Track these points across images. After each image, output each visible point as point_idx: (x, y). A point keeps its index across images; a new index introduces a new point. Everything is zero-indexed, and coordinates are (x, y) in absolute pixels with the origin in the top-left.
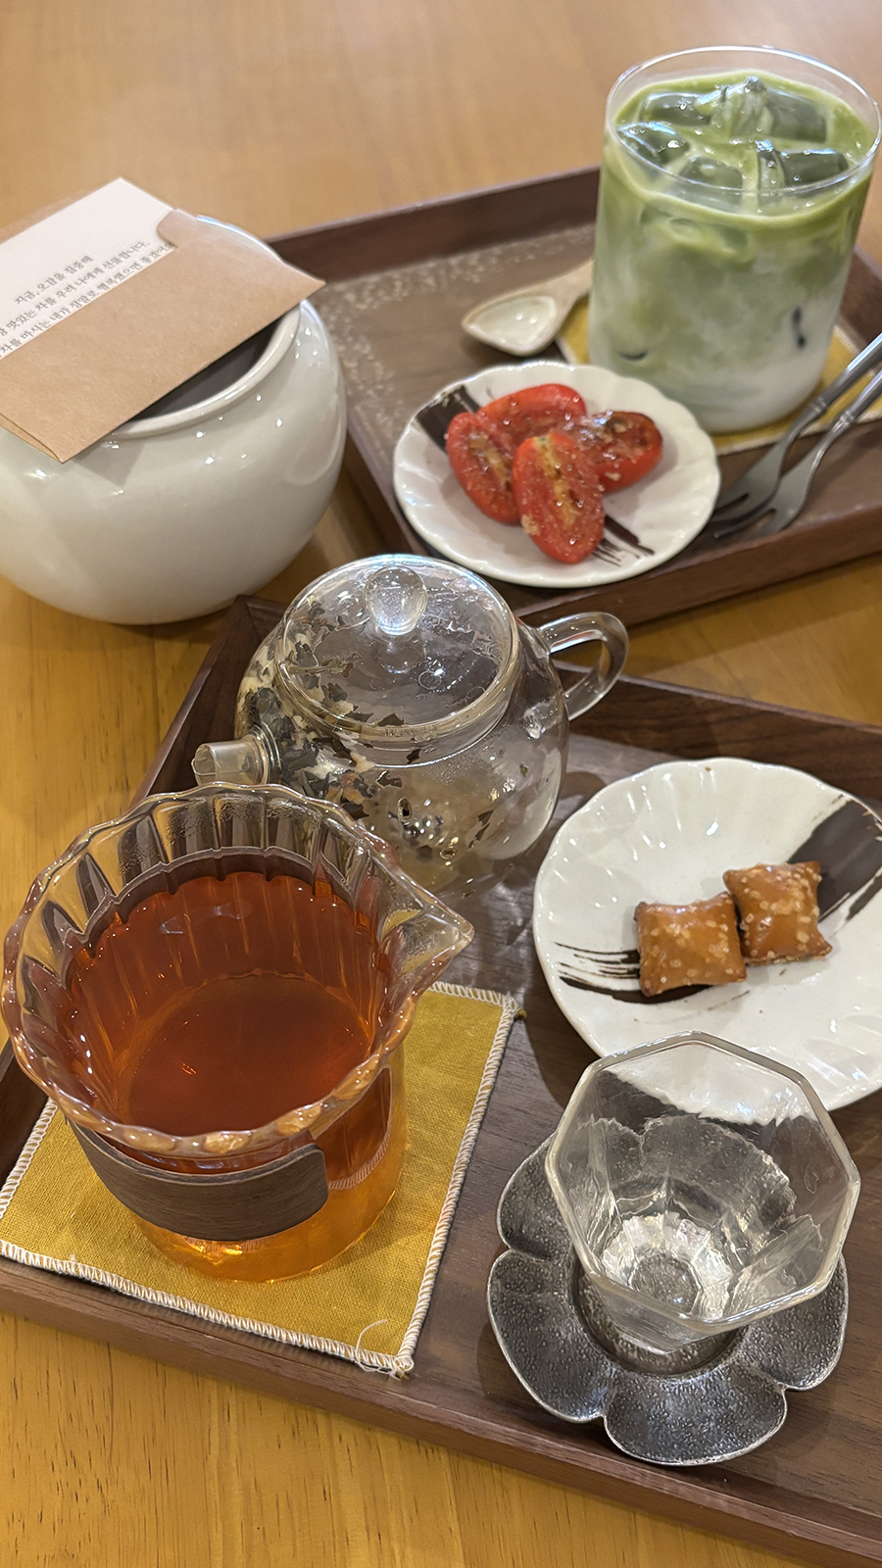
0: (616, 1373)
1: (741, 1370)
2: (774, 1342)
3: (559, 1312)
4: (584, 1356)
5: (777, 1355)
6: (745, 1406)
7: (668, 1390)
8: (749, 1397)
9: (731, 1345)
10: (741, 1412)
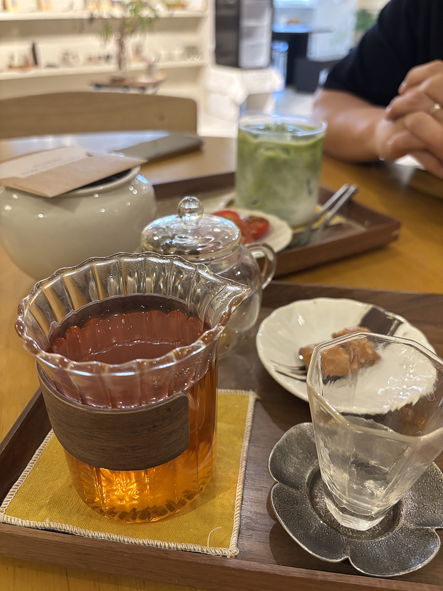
0: (346, 540)
1: (407, 529)
2: (418, 513)
3: (308, 514)
4: (327, 534)
5: (422, 519)
6: (417, 544)
7: (374, 545)
8: (417, 540)
9: (397, 520)
10: (416, 546)
